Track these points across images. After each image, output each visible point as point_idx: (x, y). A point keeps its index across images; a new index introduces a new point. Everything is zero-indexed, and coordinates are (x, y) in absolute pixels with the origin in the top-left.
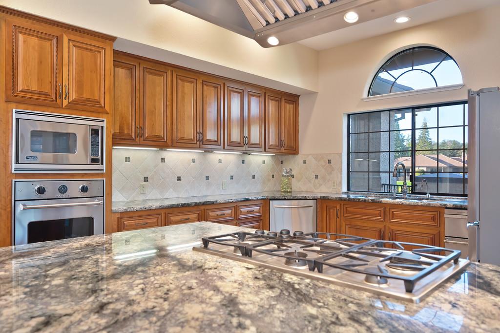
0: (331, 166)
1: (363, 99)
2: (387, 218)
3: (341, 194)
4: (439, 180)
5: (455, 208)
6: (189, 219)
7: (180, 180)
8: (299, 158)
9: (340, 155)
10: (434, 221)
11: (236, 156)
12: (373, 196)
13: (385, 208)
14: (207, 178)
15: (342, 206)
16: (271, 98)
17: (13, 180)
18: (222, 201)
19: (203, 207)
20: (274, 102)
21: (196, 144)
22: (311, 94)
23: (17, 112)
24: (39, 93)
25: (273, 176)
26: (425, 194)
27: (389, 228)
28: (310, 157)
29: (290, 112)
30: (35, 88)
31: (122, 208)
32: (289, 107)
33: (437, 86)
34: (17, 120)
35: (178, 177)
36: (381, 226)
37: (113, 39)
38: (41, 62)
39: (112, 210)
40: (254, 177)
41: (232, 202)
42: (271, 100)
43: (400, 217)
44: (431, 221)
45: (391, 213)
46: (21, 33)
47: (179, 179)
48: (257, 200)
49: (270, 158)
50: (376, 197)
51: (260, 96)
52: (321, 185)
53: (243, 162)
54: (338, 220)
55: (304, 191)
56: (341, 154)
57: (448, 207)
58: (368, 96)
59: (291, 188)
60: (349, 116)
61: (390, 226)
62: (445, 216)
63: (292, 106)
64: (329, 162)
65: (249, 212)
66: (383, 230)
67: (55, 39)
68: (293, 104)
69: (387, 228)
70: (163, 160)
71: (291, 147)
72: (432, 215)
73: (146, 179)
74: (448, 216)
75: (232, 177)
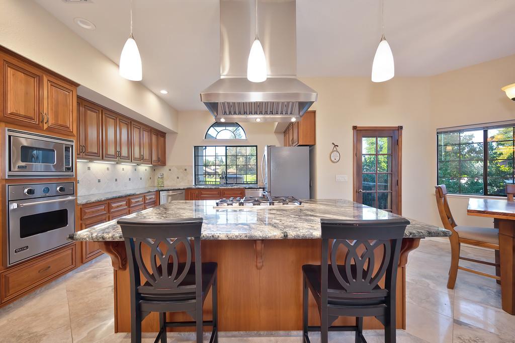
0: (187, 172)
3: (192, 186)
4: (237, 178)
5: (249, 188)
8: (166, 168)
9: (192, 166)
14: (116, 180)
15: (199, 191)
16: (154, 133)
17: (7, 185)
18: (138, 193)
19: (128, 198)
20: (155, 136)
23: (9, 130)
24: (25, 117)
25: (150, 178)
26: (233, 184)
28: (173, 167)
30: (22, 113)
31: (84, 202)
33: (236, 138)
34: (10, 137)
37: (76, 85)
38: (27, 93)
39: (77, 203)
40: (141, 179)
41: (143, 193)
45: (223, 192)
46: (9, 67)
48: (154, 191)
49: (149, 167)
51: (148, 132)
52: (181, 181)
53: (135, 170)
55: (170, 185)
58: (205, 138)
60: (195, 147)
63: (163, 139)
64: (186, 170)
65: (150, 199)
67: (38, 78)
68: (161, 137)
70: (89, 168)
71: (163, 161)
72: (240, 192)
75: (130, 179)
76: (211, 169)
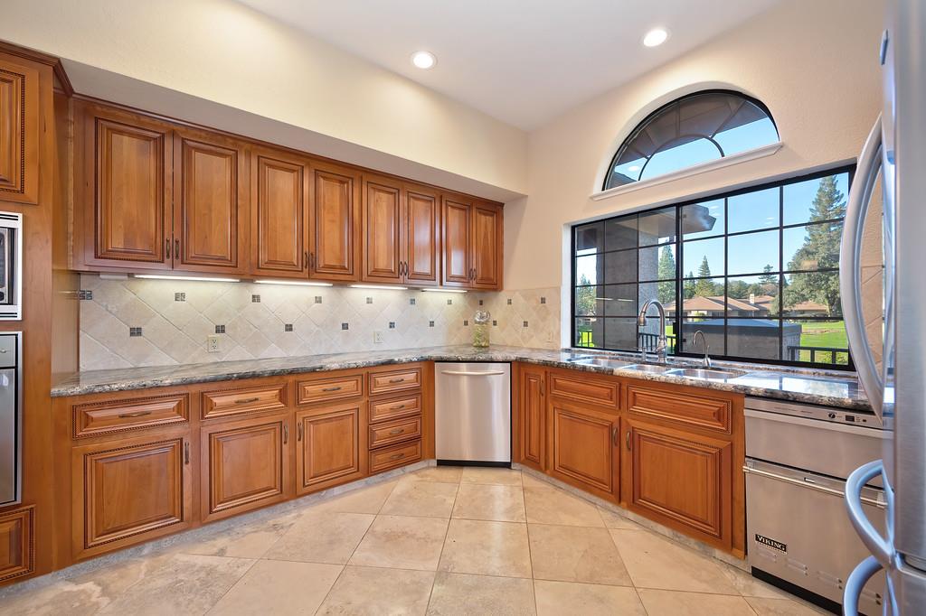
0: (544, 306)
1: (592, 198)
2: (624, 403)
3: (559, 352)
4: (729, 330)
5: (771, 396)
6: (256, 399)
7: (291, 330)
8: (503, 296)
9: (558, 290)
10: (719, 420)
11: (399, 293)
12: (608, 357)
13: (620, 384)
14: (345, 326)
15: (548, 375)
16: (452, 204)
18: (334, 366)
19: (291, 379)
20: (457, 211)
21: (302, 271)
22: (519, 199)
25: (466, 323)
26: (702, 356)
27: (628, 424)
28: (517, 293)
29: (486, 227)
32: (485, 221)
33: (723, 155)
35: (287, 325)
36: (613, 418)
40: (432, 324)
41: (357, 368)
42: (452, 207)
43: (649, 406)
44: (714, 421)
45: (631, 395)
47: (289, 328)
48: (411, 362)
49: (461, 296)
50: (613, 358)
51: (431, 201)
52: (532, 336)
53: (413, 301)
54: (543, 398)
55: (510, 344)
56: (560, 288)
57: (752, 393)
58: (603, 190)
59: (488, 341)
60: (573, 228)
61: (629, 420)
62: (746, 413)
63: (491, 218)
64: (543, 301)
65: (393, 383)
66: (616, 425)
68: (493, 216)
69: (623, 423)
70: (256, 298)
71: (489, 279)
72: (714, 406)
73: (220, 329)
74: (753, 414)
75: (392, 325)
76: (748, 303)
